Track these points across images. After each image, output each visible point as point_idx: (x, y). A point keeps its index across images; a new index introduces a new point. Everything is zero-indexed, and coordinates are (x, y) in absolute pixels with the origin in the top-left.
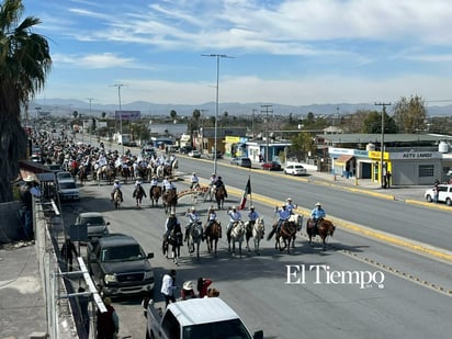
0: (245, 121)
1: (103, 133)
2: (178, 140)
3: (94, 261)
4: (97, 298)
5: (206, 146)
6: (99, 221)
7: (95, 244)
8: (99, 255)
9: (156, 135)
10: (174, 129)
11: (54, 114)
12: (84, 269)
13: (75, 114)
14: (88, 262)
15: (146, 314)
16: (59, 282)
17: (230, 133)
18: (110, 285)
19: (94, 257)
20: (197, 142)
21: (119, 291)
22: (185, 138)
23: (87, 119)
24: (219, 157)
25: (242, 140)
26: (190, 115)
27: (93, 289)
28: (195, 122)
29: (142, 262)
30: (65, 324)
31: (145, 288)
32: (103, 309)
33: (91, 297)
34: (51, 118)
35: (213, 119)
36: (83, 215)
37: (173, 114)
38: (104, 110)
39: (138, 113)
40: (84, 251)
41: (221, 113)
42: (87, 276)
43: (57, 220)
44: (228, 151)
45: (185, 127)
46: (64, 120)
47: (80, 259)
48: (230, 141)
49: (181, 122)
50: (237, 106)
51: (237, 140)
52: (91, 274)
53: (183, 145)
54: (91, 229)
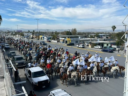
0: (43, 32)
1: (14, 35)
2: (30, 36)
3: (13, 61)
4: (14, 68)
5: (36, 37)
6: (14, 53)
7: (13, 57)
8: (14, 59)
9: (25, 35)
10: (29, 34)
11: (3, 31)
12: (11, 62)
13: (8, 31)
14: (12, 61)
15: (24, 70)
16: (6, 65)
17: (41, 35)
18: (17, 65)
19: (13, 60)
20: (34, 37)
21: (19, 66)
22: (31, 36)
23: (11, 32)
24: (38, 40)
25: (43, 36)
26: (32, 31)
27: (13, 66)
28: (33, 33)
29: (23, 61)
30: (7, 74)
31: (24, 65)
32: (15, 70)
33: (13, 68)
34: (3, 32)
35: (37, 32)
36: (11, 51)
37: (29, 31)
38: (14, 30)
39: (21, 31)
40: (11, 59)
41: (39, 31)
42: (12, 64)
43: (5, 53)
44: (40, 38)
45: (31, 34)
46: (6, 32)
47: (10, 60)
48: (41, 36)
49: (31, 33)
50: (42, 30)
51: (42, 36)
52: (13, 63)
53: (31, 37)
54: (12, 54)
